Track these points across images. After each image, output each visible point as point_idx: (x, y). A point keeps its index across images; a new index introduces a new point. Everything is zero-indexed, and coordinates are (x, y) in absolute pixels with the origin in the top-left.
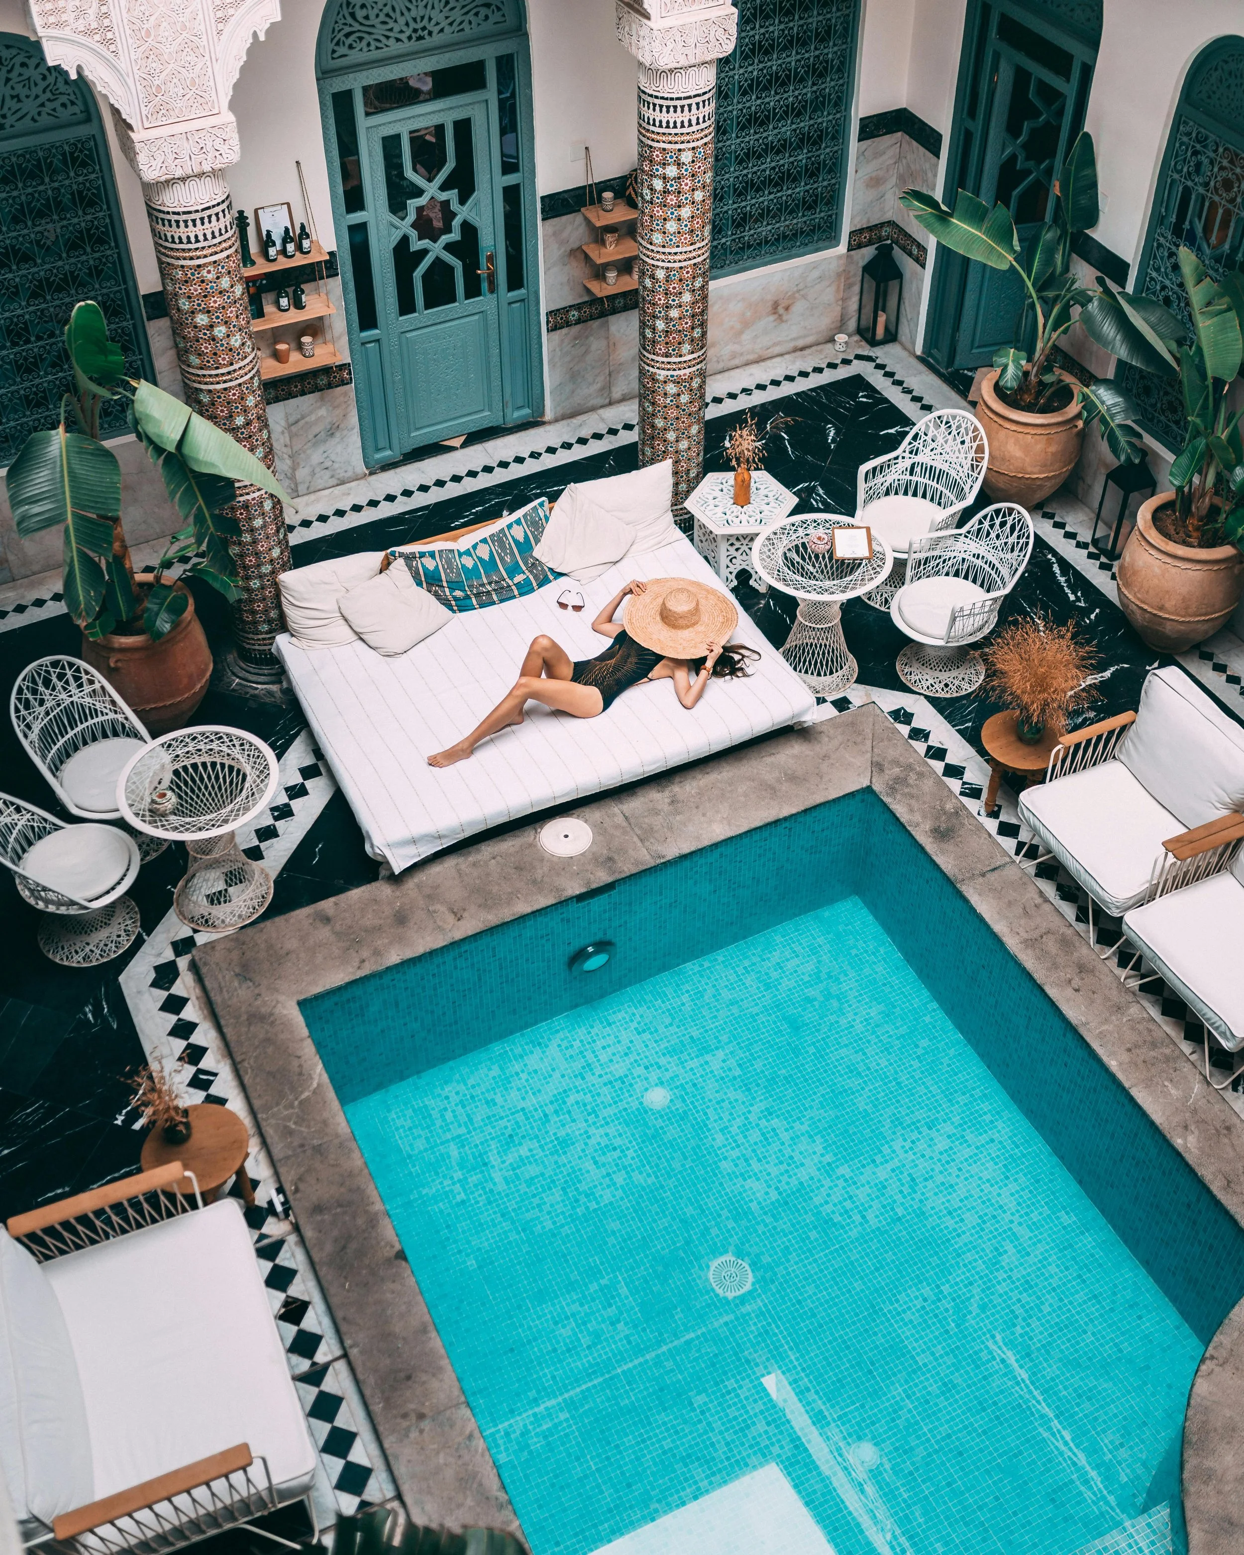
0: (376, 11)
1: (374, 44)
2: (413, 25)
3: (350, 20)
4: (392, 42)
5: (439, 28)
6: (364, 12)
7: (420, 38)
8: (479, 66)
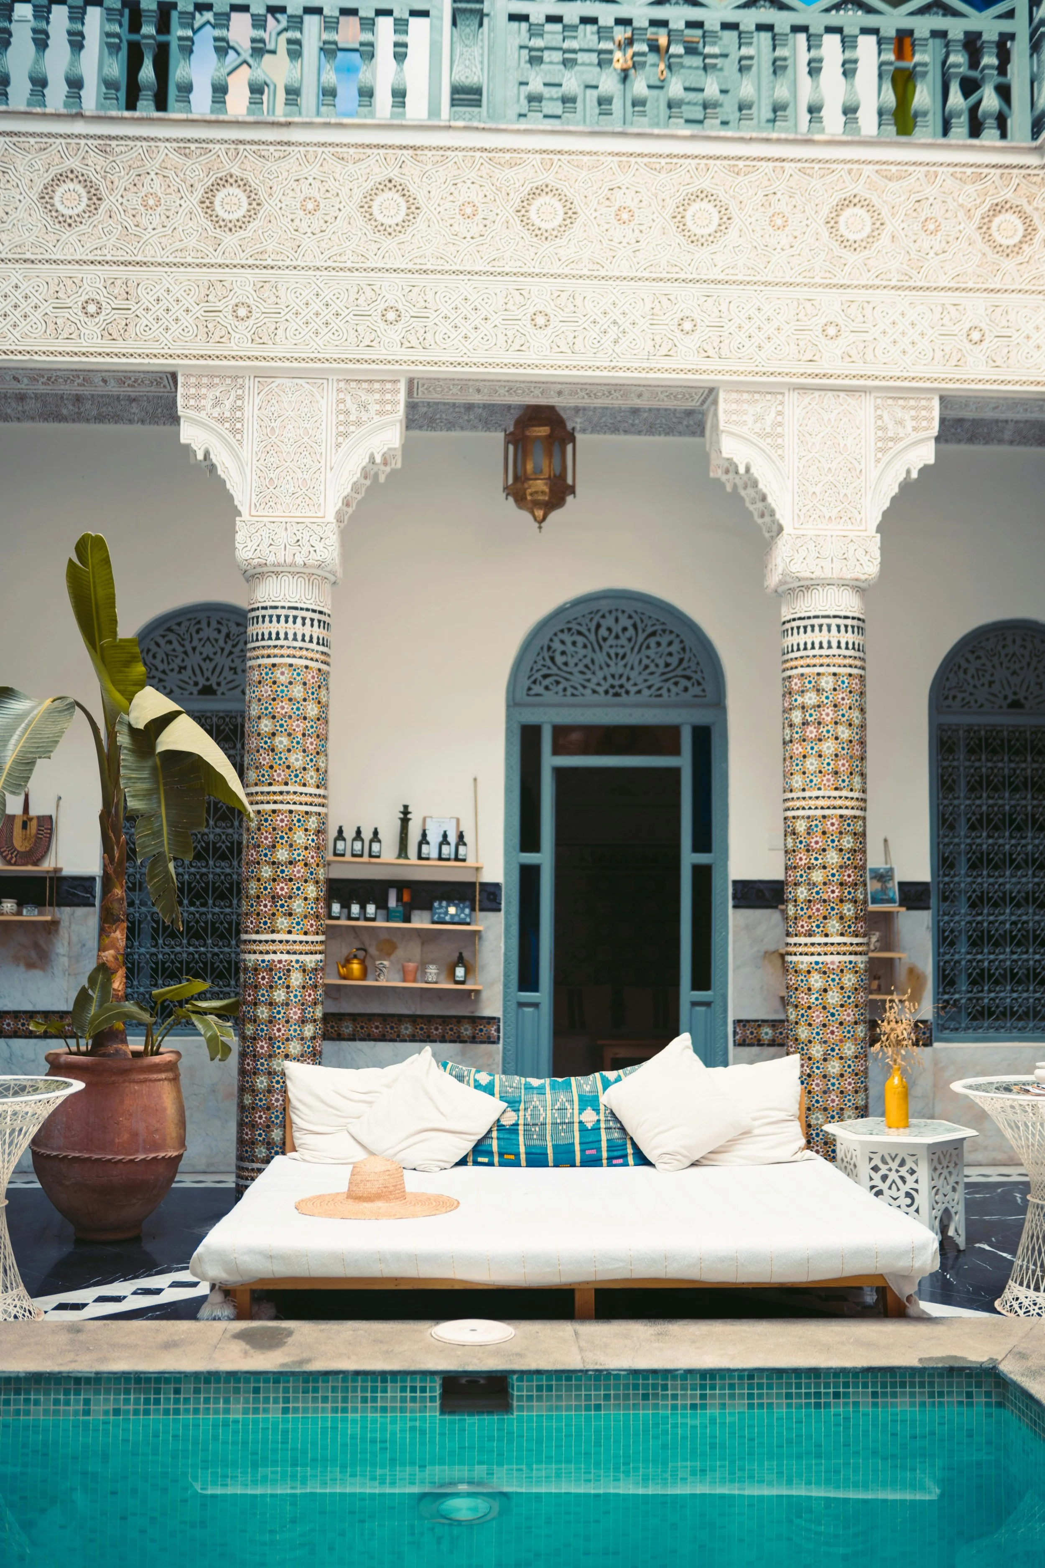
0: (575, 660)
1: (570, 691)
2: (610, 681)
3: (549, 663)
4: (588, 692)
5: (636, 689)
6: (564, 659)
7: (617, 695)
8: (674, 731)
